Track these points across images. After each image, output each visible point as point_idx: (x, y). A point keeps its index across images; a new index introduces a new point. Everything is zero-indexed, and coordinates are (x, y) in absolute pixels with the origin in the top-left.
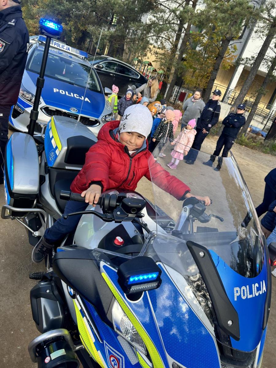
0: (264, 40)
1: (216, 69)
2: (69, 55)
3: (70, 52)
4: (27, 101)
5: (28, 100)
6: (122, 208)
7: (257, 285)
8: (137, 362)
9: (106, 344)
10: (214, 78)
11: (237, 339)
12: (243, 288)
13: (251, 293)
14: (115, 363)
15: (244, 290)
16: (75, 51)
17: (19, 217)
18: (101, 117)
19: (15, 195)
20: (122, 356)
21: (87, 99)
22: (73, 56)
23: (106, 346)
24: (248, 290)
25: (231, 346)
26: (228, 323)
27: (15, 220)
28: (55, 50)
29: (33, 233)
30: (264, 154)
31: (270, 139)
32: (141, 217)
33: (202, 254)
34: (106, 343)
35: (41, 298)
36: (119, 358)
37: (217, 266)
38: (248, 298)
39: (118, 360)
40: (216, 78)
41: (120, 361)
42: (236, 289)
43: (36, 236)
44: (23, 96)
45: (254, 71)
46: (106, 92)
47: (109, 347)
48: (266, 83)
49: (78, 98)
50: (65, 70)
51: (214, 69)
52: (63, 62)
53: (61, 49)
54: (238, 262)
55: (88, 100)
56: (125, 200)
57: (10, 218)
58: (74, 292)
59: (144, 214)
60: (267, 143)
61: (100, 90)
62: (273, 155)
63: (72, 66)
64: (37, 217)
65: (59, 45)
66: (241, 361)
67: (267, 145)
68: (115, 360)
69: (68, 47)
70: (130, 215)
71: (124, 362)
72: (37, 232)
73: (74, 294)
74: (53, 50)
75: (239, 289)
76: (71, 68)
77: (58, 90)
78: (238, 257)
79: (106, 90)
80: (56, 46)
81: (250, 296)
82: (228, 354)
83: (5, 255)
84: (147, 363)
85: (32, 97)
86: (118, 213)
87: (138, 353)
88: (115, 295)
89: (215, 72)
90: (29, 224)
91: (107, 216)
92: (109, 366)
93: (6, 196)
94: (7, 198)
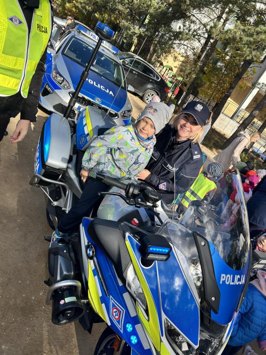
2: (102, 48)
3: (104, 45)
5: (59, 82)
7: (239, 276)
8: (136, 315)
9: (112, 299)
11: (216, 312)
12: (229, 276)
13: (233, 281)
14: (117, 314)
15: (228, 277)
16: (108, 46)
17: (42, 186)
18: (121, 111)
19: (47, 167)
20: (123, 309)
21: (111, 93)
22: (105, 50)
23: (112, 300)
24: (231, 278)
25: (210, 315)
26: (212, 299)
27: (40, 188)
28: (91, 41)
29: (53, 203)
32: (156, 207)
33: (203, 244)
34: (112, 298)
35: (59, 256)
36: (121, 310)
37: (212, 254)
38: (230, 284)
39: (120, 312)
40: (230, 96)
41: (121, 313)
42: (223, 275)
44: (55, 78)
46: (129, 89)
47: (114, 301)
49: (104, 90)
50: (95, 61)
51: (230, 87)
53: (96, 41)
55: (112, 94)
56: (146, 191)
57: (36, 185)
58: (92, 254)
59: (158, 205)
61: (123, 86)
63: (103, 59)
64: (58, 190)
65: (95, 38)
66: (215, 331)
68: (117, 311)
70: (148, 204)
71: (124, 314)
72: (56, 202)
73: (92, 256)
74: (88, 40)
75: (225, 276)
76: (102, 60)
79: (129, 87)
80: (92, 37)
81: (232, 283)
82: (207, 323)
83: (21, 216)
84: (144, 316)
85: (63, 81)
86: (139, 200)
87: (139, 307)
88: (132, 260)
89: (231, 90)
90: (49, 194)
91: (130, 201)
92: (110, 316)
93: (37, 166)
94: (38, 168)
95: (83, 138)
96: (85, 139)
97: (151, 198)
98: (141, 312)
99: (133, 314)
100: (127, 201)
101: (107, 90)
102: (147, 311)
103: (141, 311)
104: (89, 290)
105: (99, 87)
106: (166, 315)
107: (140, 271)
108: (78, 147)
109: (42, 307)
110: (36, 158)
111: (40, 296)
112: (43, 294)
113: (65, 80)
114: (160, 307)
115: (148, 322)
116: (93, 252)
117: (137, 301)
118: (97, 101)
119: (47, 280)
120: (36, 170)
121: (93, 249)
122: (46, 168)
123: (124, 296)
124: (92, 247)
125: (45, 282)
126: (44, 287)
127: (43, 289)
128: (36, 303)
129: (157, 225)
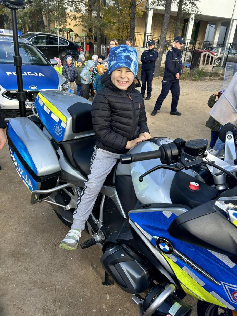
1: (133, 19)
2: (5, 37)
3: (4, 34)
6: (187, 154)
9: (224, 284)
10: (134, 27)
16: (9, 32)
17: (45, 198)
18: (59, 87)
19: (41, 178)
21: (40, 74)
22: (9, 38)
23: (226, 286)
27: (43, 201)
29: (65, 208)
30: (195, 81)
31: (194, 68)
32: (206, 156)
34: (226, 283)
35: (119, 263)
40: (135, 27)
43: (68, 210)
45: (168, 10)
46: (52, 63)
47: (229, 286)
48: (179, 19)
49: (32, 75)
50: (7, 53)
51: (131, 19)
52: (3, 45)
55: (42, 75)
57: (38, 201)
58: (169, 248)
59: (207, 153)
60: (193, 71)
61: (46, 63)
62: (201, 80)
63: (11, 47)
64: (62, 192)
67: (194, 73)
70: (197, 158)
72: (68, 205)
73: (170, 250)
77: (11, 73)
79: (52, 61)
83: (38, 235)
86: (186, 159)
89: (133, 21)
90: (56, 201)
91: (178, 166)
93: (28, 183)
94: (31, 183)
95: (57, 127)
96: (60, 128)
97: (198, 150)
100: (174, 169)
101: (35, 74)
104: (181, 284)
105: (26, 75)
108: (57, 140)
110: (21, 175)
111: (109, 300)
112: (110, 296)
116: (169, 246)
118: (32, 89)
120: (30, 187)
121: (167, 242)
122: (40, 180)
124: (164, 242)
125: (103, 283)
126: (106, 289)
127: (107, 291)
128: (110, 309)
129: (217, 174)
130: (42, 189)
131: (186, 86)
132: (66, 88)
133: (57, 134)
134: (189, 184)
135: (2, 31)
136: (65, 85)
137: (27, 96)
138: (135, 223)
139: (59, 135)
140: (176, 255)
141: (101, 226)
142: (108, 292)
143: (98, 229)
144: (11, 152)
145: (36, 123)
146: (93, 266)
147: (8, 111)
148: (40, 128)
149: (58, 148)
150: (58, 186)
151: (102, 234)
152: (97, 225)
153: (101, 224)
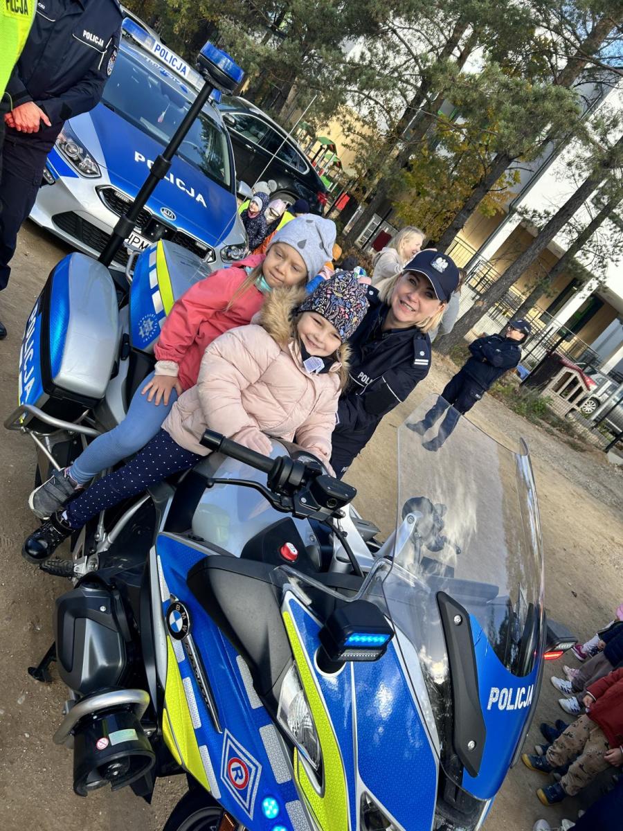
0: (579, 186)
1: (467, 209)
2: (181, 83)
3: (185, 77)
4: (70, 161)
5: (71, 158)
6: (310, 492)
7: (523, 690)
8: (289, 779)
9: (228, 736)
10: (459, 226)
11: (474, 774)
14: (240, 775)
15: (504, 694)
17: (37, 433)
19: (57, 389)
20: (257, 763)
21: (200, 198)
22: (188, 89)
23: (229, 740)
24: (510, 696)
25: (460, 782)
26: (469, 745)
27: (29, 436)
28: (153, 62)
31: (532, 387)
32: (339, 517)
33: (457, 619)
34: (230, 735)
35: (87, 620)
36: (251, 766)
37: (476, 645)
38: (507, 709)
39: (248, 770)
40: (462, 228)
41: (250, 772)
42: (494, 690)
44: (63, 146)
45: (543, 241)
46: (240, 191)
47: (233, 743)
48: (557, 270)
49: (183, 189)
50: (163, 114)
51: (464, 207)
52: (166, 96)
53: (167, 63)
54: (498, 642)
55: (203, 201)
56: (320, 479)
57: (20, 430)
58: (183, 627)
59: (344, 513)
60: (525, 392)
61: (229, 184)
62: (530, 421)
63: (181, 110)
64: (75, 443)
65: (165, 55)
66: (463, 814)
67: (524, 397)
68: (242, 767)
69: (185, 64)
70: (323, 509)
71: (258, 776)
73: (182, 630)
75: (498, 692)
76: (179, 113)
77: (143, 159)
78: (500, 633)
79: (243, 187)
81: (510, 708)
82: (450, 797)
84: (312, 785)
85: (84, 155)
86: (304, 500)
87: (300, 764)
88: (296, 656)
89: (464, 214)
90: (52, 452)
91: (282, 501)
92: (222, 778)
93: (27, 384)
94: (30, 388)
95: (149, 320)
96: (153, 326)
97: (331, 496)
98: (305, 776)
99: (281, 777)
100: (275, 503)
101: (190, 192)
102: (320, 774)
103: (306, 772)
104: (165, 710)
105: (172, 181)
106: (365, 783)
107: (312, 683)
108: (134, 344)
109: (23, 734)
110: (24, 361)
111: (21, 707)
112: (26, 701)
113: (87, 155)
114: (353, 767)
115: (319, 798)
116: (185, 622)
117: (298, 749)
118: (165, 215)
119: (35, 665)
120: (24, 393)
121: (186, 615)
122: (53, 391)
123: (262, 734)
124: (182, 610)
125: (31, 671)
126: (28, 683)
127: (26, 689)
128: (9, 724)
129: (339, 559)
130: (45, 409)
131: (490, 410)
132: (233, 256)
133: (141, 333)
134: (284, 545)
135: (185, 68)
136: (234, 250)
137: (144, 221)
138: (159, 557)
139: (143, 336)
140: (185, 645)
141: (104, 549)
142: (29, 691)
143: (95, 552)
144: (36, 308)
145: (118, 287)
146: (35, 627)
147: (86, 224)
148: (119, 301)
149: (126, 357)
150: (78, 424)
151: (94, 565)
152: (97, 543)
153: (106, 544)
